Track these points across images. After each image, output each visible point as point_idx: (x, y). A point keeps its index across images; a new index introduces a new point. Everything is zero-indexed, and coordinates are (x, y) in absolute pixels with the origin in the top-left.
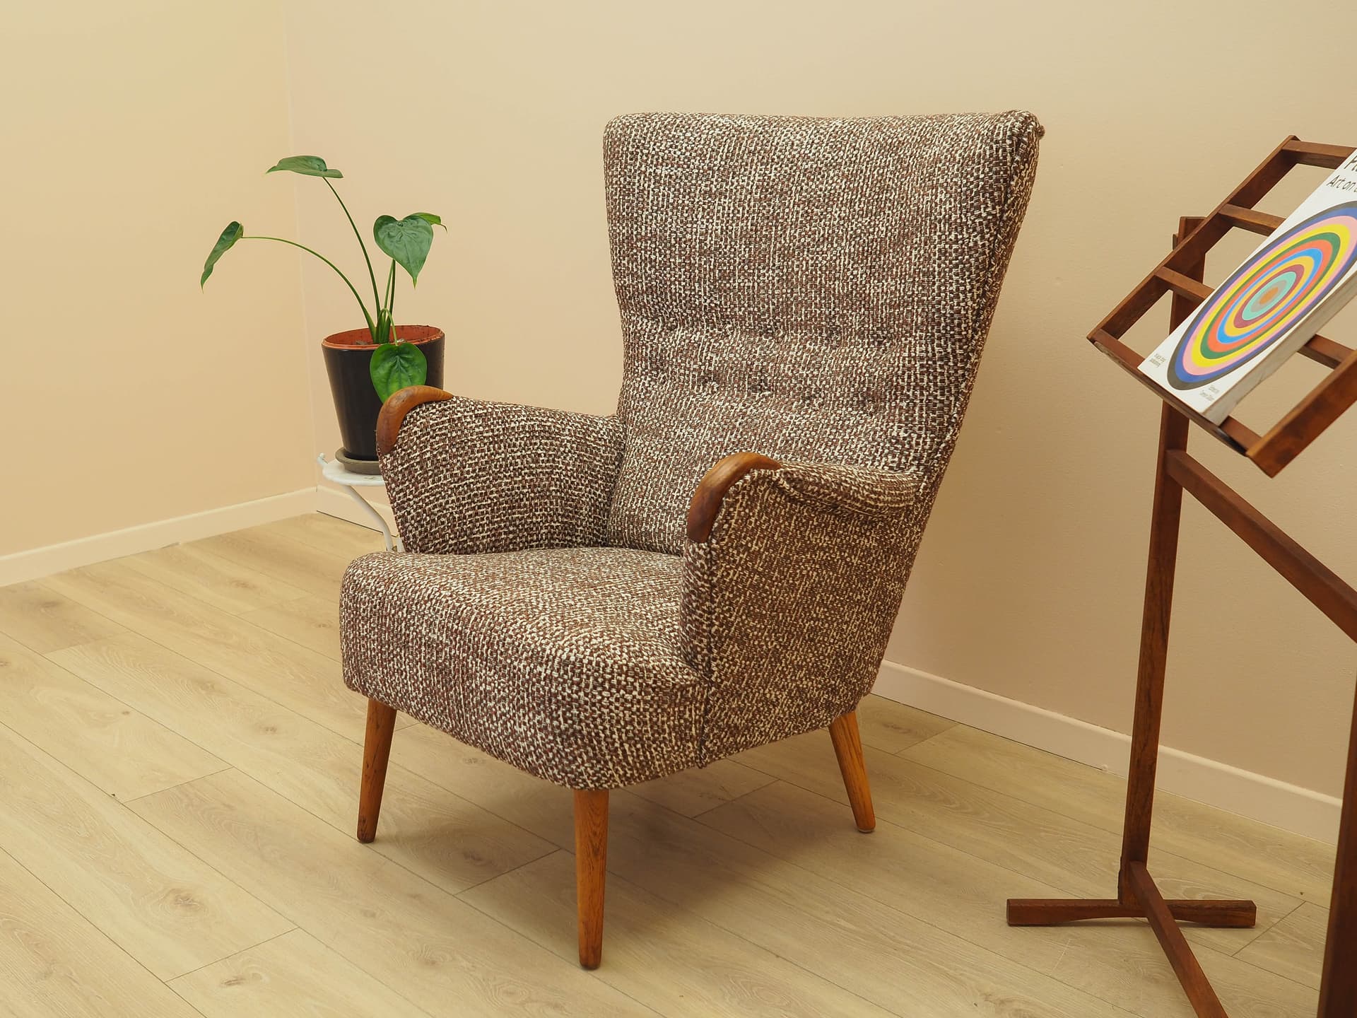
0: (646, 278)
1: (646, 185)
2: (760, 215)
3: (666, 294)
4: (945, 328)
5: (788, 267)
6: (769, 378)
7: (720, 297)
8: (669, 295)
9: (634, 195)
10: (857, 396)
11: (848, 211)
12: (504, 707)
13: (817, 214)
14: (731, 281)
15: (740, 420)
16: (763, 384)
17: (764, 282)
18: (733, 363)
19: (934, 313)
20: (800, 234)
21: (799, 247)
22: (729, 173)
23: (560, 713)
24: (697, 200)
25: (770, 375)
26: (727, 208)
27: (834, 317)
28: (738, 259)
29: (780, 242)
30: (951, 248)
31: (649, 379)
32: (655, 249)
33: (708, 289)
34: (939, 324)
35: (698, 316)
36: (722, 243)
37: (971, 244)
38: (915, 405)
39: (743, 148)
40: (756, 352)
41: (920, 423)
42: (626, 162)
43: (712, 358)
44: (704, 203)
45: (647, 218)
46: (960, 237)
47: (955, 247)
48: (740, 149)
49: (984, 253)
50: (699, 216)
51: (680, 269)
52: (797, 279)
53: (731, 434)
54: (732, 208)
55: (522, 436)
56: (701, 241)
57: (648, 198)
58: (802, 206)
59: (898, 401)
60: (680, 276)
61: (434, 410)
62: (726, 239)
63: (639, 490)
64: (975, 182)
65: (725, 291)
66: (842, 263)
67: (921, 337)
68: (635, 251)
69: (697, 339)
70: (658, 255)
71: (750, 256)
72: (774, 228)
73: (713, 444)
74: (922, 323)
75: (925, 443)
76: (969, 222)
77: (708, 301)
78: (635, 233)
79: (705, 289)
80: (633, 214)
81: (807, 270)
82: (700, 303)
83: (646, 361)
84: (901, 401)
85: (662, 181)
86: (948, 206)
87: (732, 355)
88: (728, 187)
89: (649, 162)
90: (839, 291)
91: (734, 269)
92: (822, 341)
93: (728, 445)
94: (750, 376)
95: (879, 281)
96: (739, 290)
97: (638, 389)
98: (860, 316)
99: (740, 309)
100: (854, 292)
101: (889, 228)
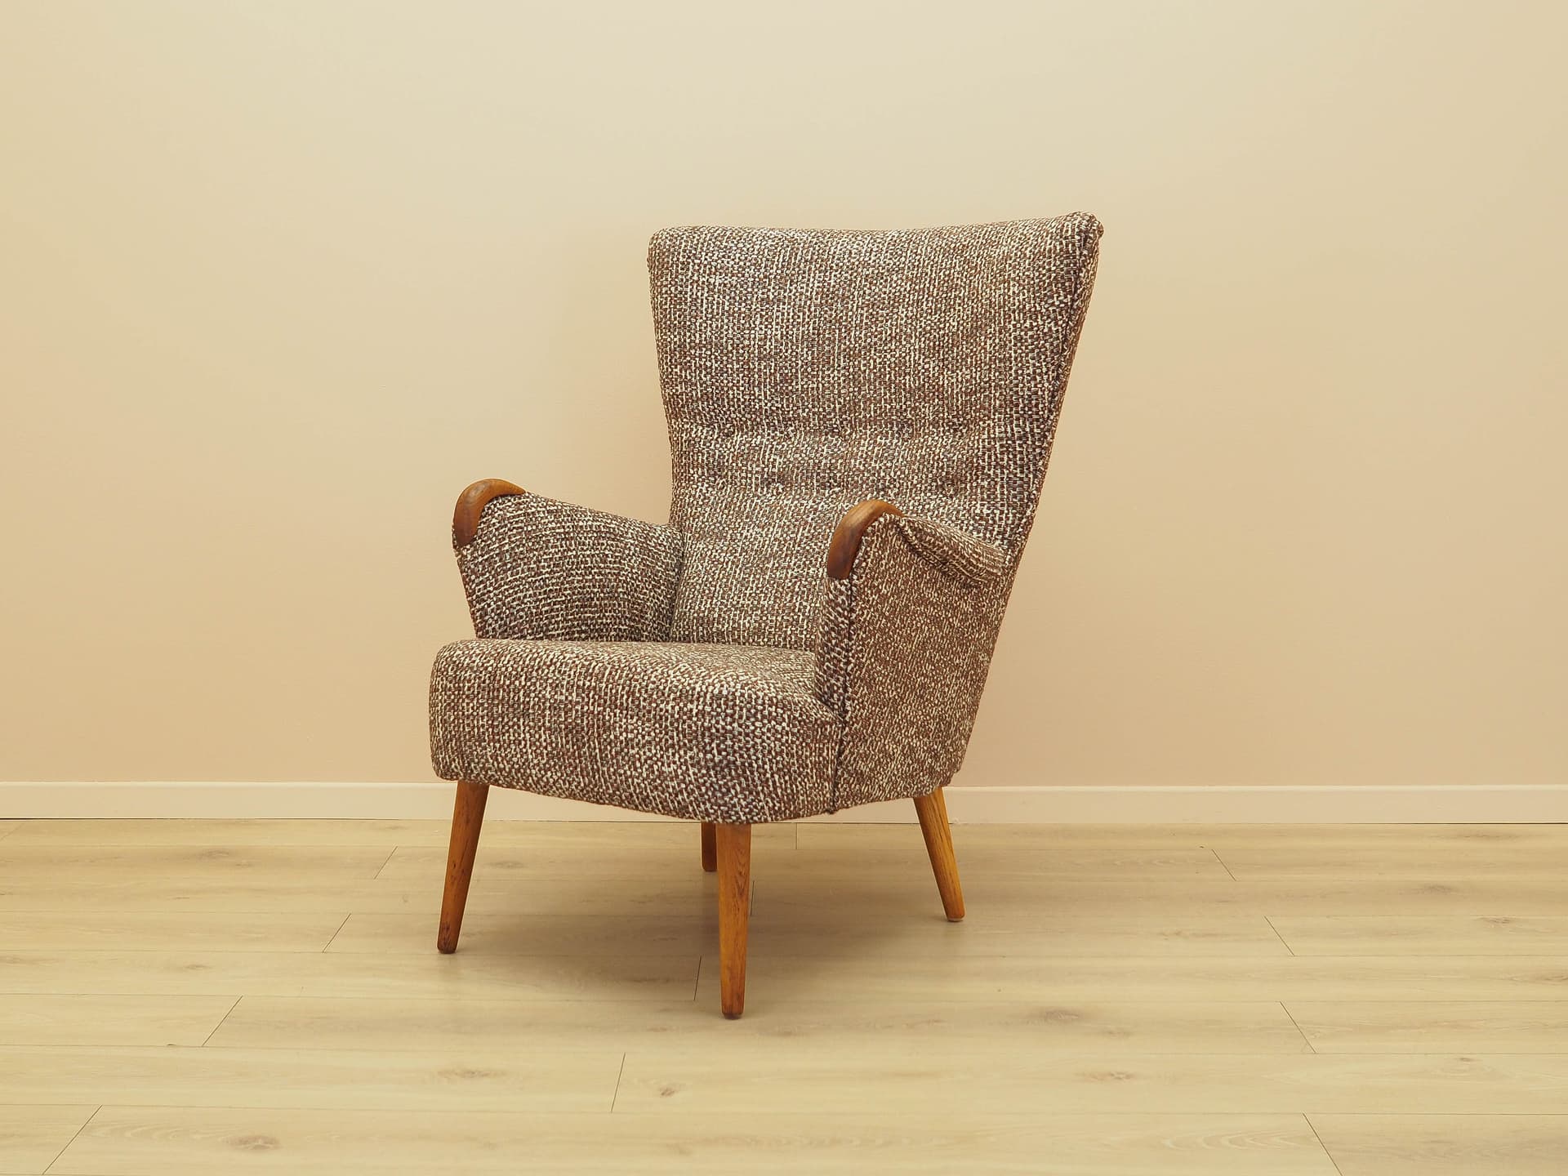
0: (701, 386)
1: (699, 294)
2: (822, 319)
3: (723, 400)
4: (1023, 409)
5: (854, 368)
6: (838, 475)
7: (782, 399)
8: (726, 400)
9: (686, 304)
10: (936, 481)
11: (915, 310)
12: (650, 750)
13: (882, 316)
14: (794, 384)
15: (811, 516)
16: (832, 481)
17: (829, 382)
18: (799, 462)
19: (1012, 396)
20: (866, 335)
21: (865, 347)
22: (786, 281)
23: (714, 745)
24: (754, 307)
25: (840, 471)
26: (786, 314)
27: (906, 410)
28: (800, 362)
29: (845, 344)
30: (1026, 334)
31: (706, 485)
32: (710, 356)
33: (768, 393)
34: (1017, 405)
35: (758, 420)
36: (782, 348)
37: (1046, 330)
38: (996, 483)
39: (799, 258)
40: (823, 451)
41: (1002, 499)
42: (677, 271)
43: (775, 460)
44: (762, 310)
45: (701, 325)
46: (1035, 324)
47: (1030, 333)
48: (795, 259)
49: (1058, 338)
50: (757, 323)
51: (738, 375)
52: (864, 378)
53: (804, 529)
54: (792, 314)
55: (590, 535)
57: (702, 306)
58: (865, 309)
59: (979, 481)
60: (738, 382)
61: (510, 504)
62: (787, 344)
63: (707, 592)
64: (1047, 274)
65: (787, 394)
66: (912, 359)
67: (999, 419)
68: (688, 358)
69: (758, 443)
70: (713, 361)
71: (813, 359)
72: (837, 331)
73: (785, 541)
74: (1001, 406)
75: (1008, 518)
76: (1044, 310)
77: (769, 405)
78: (688, 341)
79: (765, 393)
80: (685, 323)
81: (875, 367)
82: (761, 407)
83: (703, 468)
84: (982, 480)
85: (716, 290)
86: (1021, 297)
87: (797, 456)
88: (786, 294)
89: (701, 271)
90: (910, 386)
91: (797, 372)
92: (893, 435)
93: (801, 540)
94: (818, 474)
95: (953, 372)
96: (803, 392)
97: (694, 496)
98: (934, 407)
99: (804, 411)
100: (927, 385)
101: (961, 322)
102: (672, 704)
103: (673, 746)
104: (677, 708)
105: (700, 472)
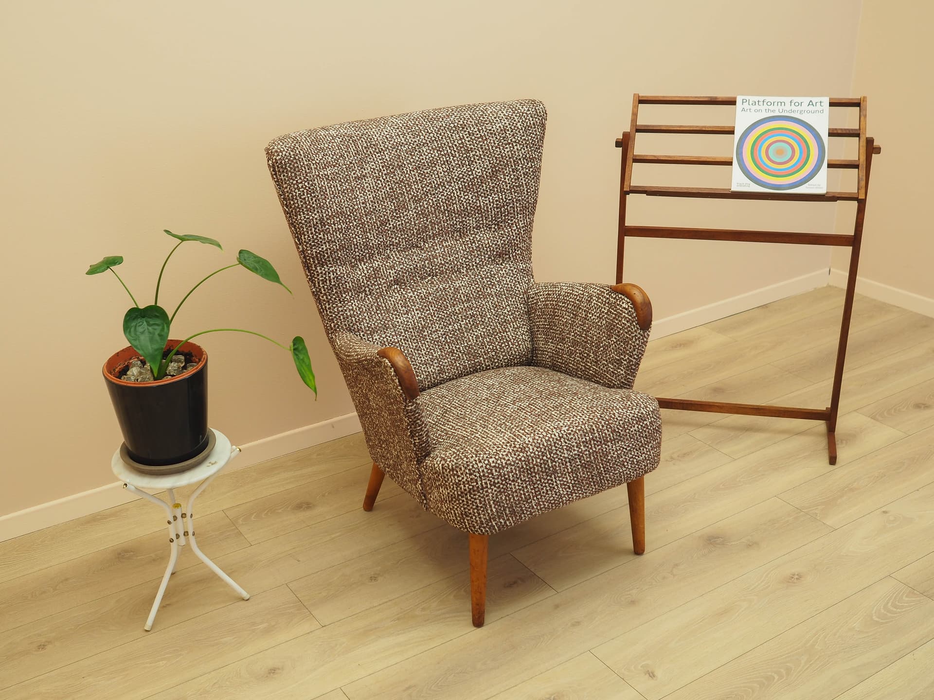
1: (322, 183)
3: (351, 246)
5: (420, 206)
7: (383, 236)
9: (317, 192)
11: (447, 167)
13: (427, 173)
14: (388, 225)
15: (430, 298)
17: (408, 219)
20: (421, 186)
22: (362, 163)
24: (353, 184)
25: (428, 268)
27: (456, 224)
29: (411, 194)
30: (529, 170)
35: (373, 252)
36: (377, 205)
40: (414, 259)
42: (306, 172)
43: (390, 273)
44: (358, 185)
45: (329, 203)
46: (533, 164)
47: (531, 170)
50: (358, 193)
51: (357, 229)
53: (432, 306)
54: (374, 183)
56: (364, 207)
57: (326, 191)
59: (518, 252)
62: (378, 202)
66: (455, 195)
67: (520, 217)
68: (327, 227)
69: (377, 266)
70: (342, 224)
73: (426, 317)
74: (521, 210)
78: (325, 215)
79: (373, 234)
81: (433, 204)
83: (351, 291)
85: (330, 178)
86: (523, 151)
87: (402, 266)
88: (366, 171)
91: (388, 217)
93: (434, 314)
94: (418, 273)
95: (485, 197)
96: (394, 229)
97: (352, 309)
98: (476, 219)
99: (396, 239)
100: (469, 208)
101: (483, 169)
102: (636, 426)
103: (642, 446)
104: (640, 427)
105: (350, 294)
